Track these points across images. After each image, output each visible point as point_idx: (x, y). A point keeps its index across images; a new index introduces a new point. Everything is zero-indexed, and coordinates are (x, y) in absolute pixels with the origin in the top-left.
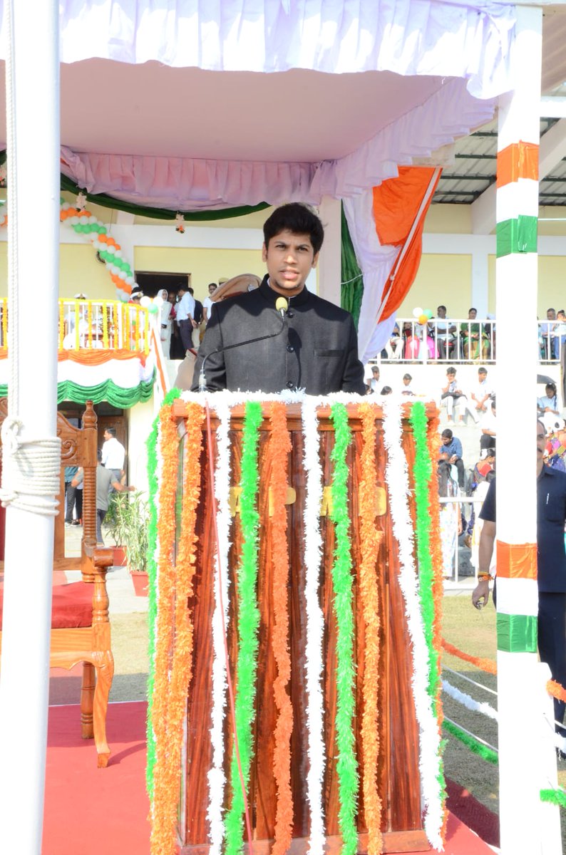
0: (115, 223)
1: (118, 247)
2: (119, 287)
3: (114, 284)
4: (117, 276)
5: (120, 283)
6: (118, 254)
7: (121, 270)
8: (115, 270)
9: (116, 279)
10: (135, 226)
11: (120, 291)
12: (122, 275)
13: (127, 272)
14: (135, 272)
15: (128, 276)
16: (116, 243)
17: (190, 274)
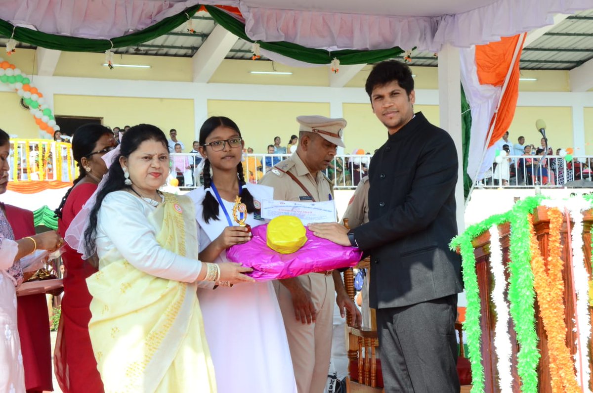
0: (37, 74)
1: (40, 95)
2: (42, 129)
3: (38, 126)
4: (40, 119)
5: (44, 126)
6: (40, 101)
7: (44, 115)
8: (39, 114)
9: (39, 122)
10: (54, 77)
11: (44, 132)
12: (45, 119)
13: (49, 116)
14: (55, 116)
15: (50, 119)
16: (39, 91)
17: (102, 118)
